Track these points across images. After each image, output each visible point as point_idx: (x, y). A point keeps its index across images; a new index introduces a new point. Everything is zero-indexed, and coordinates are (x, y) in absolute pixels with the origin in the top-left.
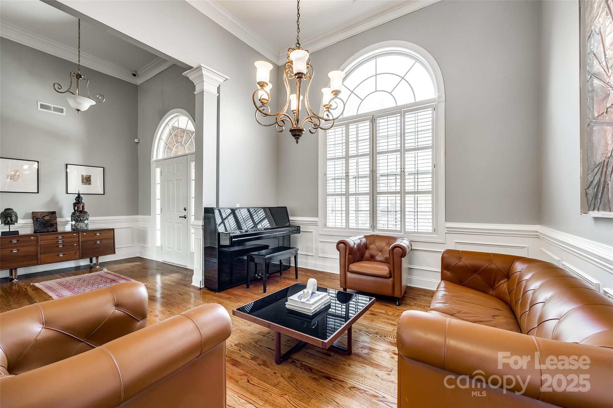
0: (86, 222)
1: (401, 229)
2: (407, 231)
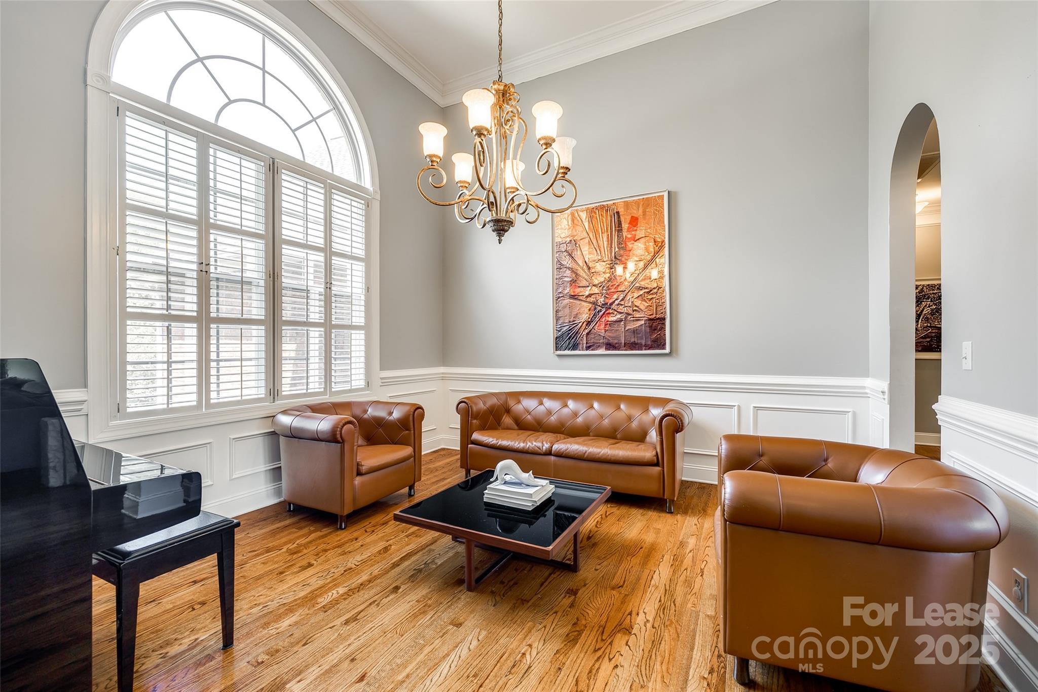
1: (325, 388)
2: (334, 392)
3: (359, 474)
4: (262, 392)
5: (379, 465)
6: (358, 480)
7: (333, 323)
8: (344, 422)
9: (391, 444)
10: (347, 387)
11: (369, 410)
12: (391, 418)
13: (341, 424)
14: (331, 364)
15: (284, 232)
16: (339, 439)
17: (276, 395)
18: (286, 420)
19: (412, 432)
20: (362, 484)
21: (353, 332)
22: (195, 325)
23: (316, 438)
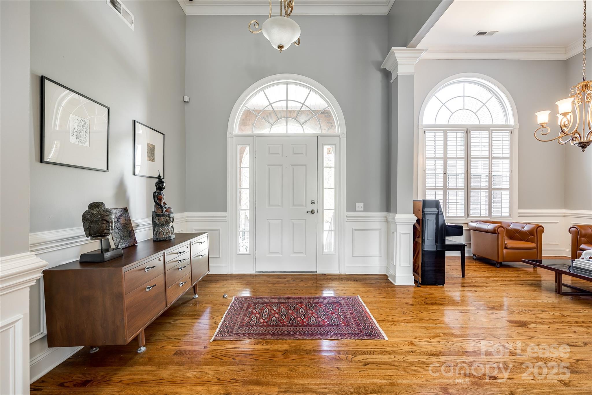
0: (171, 224)
1: (489, 215)
2: (493, 217)
3: (506, 248)
4: (463, 214)
5: (515, 247)
6: (505, 251)
7: (493, 188)
8: (499, 226)
9: (523, 241)
10: (499, 215)
11: (511, 225)
12: (523, 230)
13: (498, 227)
14: (491, 205)
15: (472, 154)
16: (497, 232)
17: (468, 215)
18: (474, 225)
19: (536, 237)
20: (507, 253)
21: (502, 191)
22: (442, 191)
23: (486, 231)
